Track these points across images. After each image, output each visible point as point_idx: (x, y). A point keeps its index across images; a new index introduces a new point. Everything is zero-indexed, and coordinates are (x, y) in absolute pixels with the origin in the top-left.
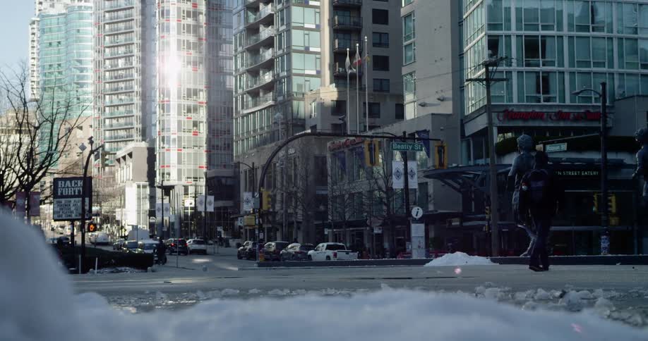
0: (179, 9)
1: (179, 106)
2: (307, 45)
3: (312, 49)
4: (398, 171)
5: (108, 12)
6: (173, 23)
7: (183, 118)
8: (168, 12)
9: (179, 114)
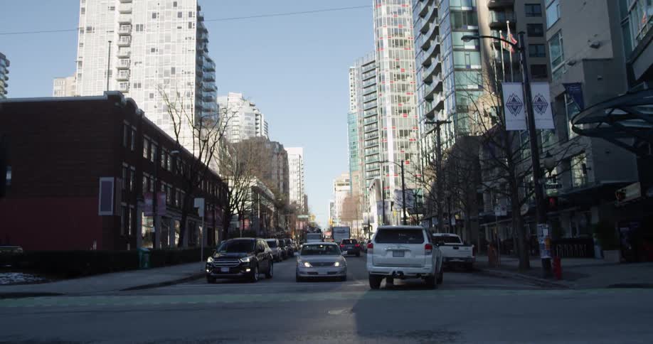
0: (391, 74)
1: (395, 143)
2: (468, 63)
3: (472, 67)
4: (514, 100)
5: (365, 95)
6: (388, 84)
7: (398, 152)
8: (384, 77)
9: (395, 148)
